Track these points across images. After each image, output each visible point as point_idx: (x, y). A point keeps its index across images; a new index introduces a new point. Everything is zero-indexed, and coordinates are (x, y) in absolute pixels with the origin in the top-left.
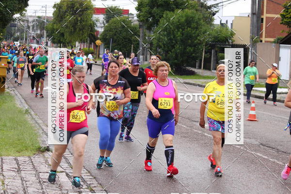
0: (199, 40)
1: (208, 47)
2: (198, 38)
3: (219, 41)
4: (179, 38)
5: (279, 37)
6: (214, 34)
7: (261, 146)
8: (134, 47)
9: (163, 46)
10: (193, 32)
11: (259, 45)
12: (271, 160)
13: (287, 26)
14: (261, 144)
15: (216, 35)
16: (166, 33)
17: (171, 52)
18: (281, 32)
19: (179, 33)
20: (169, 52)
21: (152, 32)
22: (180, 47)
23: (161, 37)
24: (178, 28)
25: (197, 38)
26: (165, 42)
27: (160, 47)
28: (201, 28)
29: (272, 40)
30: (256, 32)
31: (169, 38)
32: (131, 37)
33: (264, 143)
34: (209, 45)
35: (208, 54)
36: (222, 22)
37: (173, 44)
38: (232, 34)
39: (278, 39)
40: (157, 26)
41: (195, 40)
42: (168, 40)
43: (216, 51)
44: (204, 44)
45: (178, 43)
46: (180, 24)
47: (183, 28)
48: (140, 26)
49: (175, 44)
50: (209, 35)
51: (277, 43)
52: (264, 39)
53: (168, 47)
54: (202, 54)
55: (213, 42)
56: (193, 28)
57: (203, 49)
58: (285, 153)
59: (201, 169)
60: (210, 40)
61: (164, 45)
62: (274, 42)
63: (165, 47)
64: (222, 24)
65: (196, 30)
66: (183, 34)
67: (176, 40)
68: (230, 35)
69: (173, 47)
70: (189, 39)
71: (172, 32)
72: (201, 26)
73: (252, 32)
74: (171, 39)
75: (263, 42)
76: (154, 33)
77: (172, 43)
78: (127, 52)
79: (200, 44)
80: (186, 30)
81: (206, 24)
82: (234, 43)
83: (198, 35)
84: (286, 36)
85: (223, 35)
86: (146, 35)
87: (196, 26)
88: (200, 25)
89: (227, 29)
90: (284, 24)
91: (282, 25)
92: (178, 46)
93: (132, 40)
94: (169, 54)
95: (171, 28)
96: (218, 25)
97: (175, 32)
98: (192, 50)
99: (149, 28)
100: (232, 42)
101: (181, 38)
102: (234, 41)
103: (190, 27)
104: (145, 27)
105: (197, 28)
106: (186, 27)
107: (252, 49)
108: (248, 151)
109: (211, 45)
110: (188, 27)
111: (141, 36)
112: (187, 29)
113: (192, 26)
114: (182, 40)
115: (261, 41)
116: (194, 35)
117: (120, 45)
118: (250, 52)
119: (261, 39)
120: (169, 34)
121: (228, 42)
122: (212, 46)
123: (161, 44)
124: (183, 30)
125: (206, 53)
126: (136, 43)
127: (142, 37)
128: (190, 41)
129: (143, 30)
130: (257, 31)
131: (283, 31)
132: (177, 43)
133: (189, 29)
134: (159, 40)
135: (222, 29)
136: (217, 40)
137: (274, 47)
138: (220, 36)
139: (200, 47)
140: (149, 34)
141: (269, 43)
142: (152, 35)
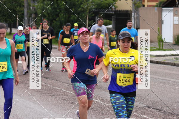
0: (82, 8)
1: (92, 14)
2: (82, 6)
3: (102, 8)
4: (63, 7)
5: (161, 1)
7: (147, 108)
9: (47, 15)
11: (141, 10)
14: (147, 106)
15: (99, 2)
17: (56, 21)
20: (54, 21)
21: (36, 2)
22: (65, 16)
25: (80, 6)
26: (49, 12)
27: (45, 17)
29: (154, 4)
32: (16, 8)
33: (150, 105)
34: (92, 12)
35: (92, 21)
37: (57, 13)
39: (161, 3)
41: (79, 8)
42: (53, 9)
44: (88, 11)
49: (59, 13)
50: (92, 2)
51: (160, 7)
52: (146, 3)
53: (53, 16)
55: (96, 9)
57: (87, 17)
58: (172, 114)
60: (93, 7)
61: (48, 14)
62: (157, 6)
63: (49, 16)
67: (59, 9)
68: (113, 2)
69: (57, 16)
74: (55, 8)
75: (146, 6)
76: (38, 3)
78: (12, 22)
79: (83, 12)
82: (117, 9)
83: (82, 3)
85: (106, 2)
86: (30, 5)
92: (62, 15)
93: (17, 10)
94: (54, 23)
100: (115, 8)
102: (117, 7)
109: (94, 12)
111: (25, 6)
115: (144, 6)
116: (77, 3)
117: (5, 16)
118: (133, 17)
119: (144, 3)
121: (111, 8)
122: (96, 13)
125: (90, 20)
126: (20, 13)
127: (27, 7)
132: (61, 12)
136: (100, 7)
137: (156, 11)
138: (102, 2)
139: (83, 15)
140: (33, 4)
141: (152, 7)
142: (36, 5)
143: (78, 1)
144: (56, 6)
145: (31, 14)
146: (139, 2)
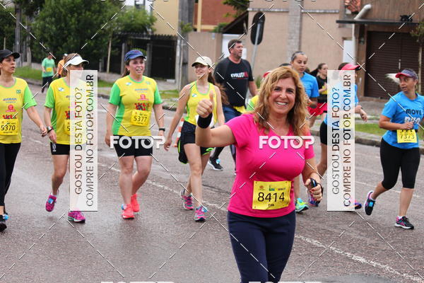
1: (117, 39)
3: (132, 30)
4: (73, 26)
5: (222, 23)
6: (126, 20)
8: (7, 41)
9: (49, 39)
10: (94, 17)
11: (191, 35)
12: (210, 204)
13: (233, 7)
15: (129, 21)
16: (53, 19)
18: (224, 15)
19: (73, 20)
20: (59, 48)
21: (34, 19)
22: (75, 41)
23: (47, 25)
24: (72, 11)
26: (52, 33)
27: (45, 40)
28: (106, 11)
29: (212, 27)
30: (187, 16)
31: (58, 26)
32: (3, 26)
34: (117, 37)
35: (117, 49)
36: (137, 3)
37: (64, 36)
38: (152, 20)
40: (41, 10)
41: (97, 30)
42: (57, 30)
43: (129, 46)
44: (110, 35)
45: (73, 34)
46: (75, 7)
47: (79, 11)
48: (17, 10)
49: (67, 36)
50: (118, 21)
51: (219, 32)
52: (199, 26)
53: (58, 41)
54: (107, 50)
55: (124, 32)
56: (94, 12)
59: (106, 220)
60: (119, 29)
61: (51, 37)
63: (52, 40)
64: (137, 6)
65: (99, 15)
66: (79, 21)
67: (68, 30)
68: (149, 22)
70: (87, 29)
71: (62, 18)
72: (105, 9)
73: (181, 17)
74: (61, 29)
75: (199, 30)
76: (36, 20)
77: (64, 34)
79: (104, 35)
80: (83, 14)
81: (113, 6)
82: (155, 33)
84: (233, 23)
85: (140, 22)
86: (24, 23)
87: (98, 8)
88: (103, 7)
89: (145, 13)
90: (230, 4)
91: (226, 5)
92: (72, 39)
93: (4, 30)
94: (58, 50)
95: (61, 12)
96: (132, 7)
97: (67, 18)
98: (92, 44)
99: (30, 13)
100: (152, 32)
101: (77, 26)
102: (155, 30)
103: (89, 10)
104: (23, 11)
105: (99, 12)
106: (84, 11)
107: (181, 42)
108: (175, 191)
109: (121, 37)
110: (86, 10)
112: (85, 13)
113: (93, 8)
114: (78, 31)
115: (195, 30)
116: (95, 22)
118: (178, 47)
119: (195, 26)
120: (58, 22)
121: (147, 32)
122: (123, 38)
123: (46, 36)
124: (80, 14)
125: (113, 48)
126: (9, 35)
128: (89, 31)
129: (21, 15)
130: (189, 16)
131: (228, 14)
132: (70, 34)
133: (88, 13)
134: (43, 29)
135: (137, 12)
136: (129, 30)
137: (213, 39)
138: (134, 22)
139: (104, 40)
140: (29, 21)
141: (207, 33)
142: (34, 22)
143: (96, 19)
144: (63, 25)
145: (25, 37)
146: (188, 24)
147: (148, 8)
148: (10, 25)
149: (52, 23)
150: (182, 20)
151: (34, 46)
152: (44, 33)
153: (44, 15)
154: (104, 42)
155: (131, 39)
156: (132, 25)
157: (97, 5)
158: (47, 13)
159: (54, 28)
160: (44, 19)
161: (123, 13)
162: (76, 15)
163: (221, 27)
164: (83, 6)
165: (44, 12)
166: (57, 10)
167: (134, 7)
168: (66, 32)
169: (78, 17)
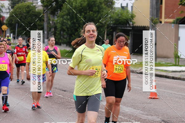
0: (101, 23)
3: (120, 23)
5: (178, 17)
6: (115, 16)
9: (66, 30)
10: (95, 15)
11: (158, 26)
14: (163, 121)
15: (117, 17)
16: (69, 17)
17: (75, 35)
18: (180, 12)
19: (82, 17)
20: (73, 35)
21: (56, 17)
23: (65, 21)
24: (80, 12)
25: (98, 22)
26: (68, 26)
27: (64, 31)
28: (103, 11)
29: (171, 20)
30: (155, 14)
31: (72, 21)
33: (166, 120)
34: (110, 28)
35: (110, 36)
36: (123, 5)
37: (76, 28)
38: (133, 16)
40: (60, 11)
42: (72, 24)
44: (106, 27)
46: (82, 9)
47: (85, 12)
49: (78, 28)
50: (110, 18)
51: (177, 23)
52: (163, 20)
53: (72, 31)
55: (114, 24)
56: (95, 12)
57: (105, 32)
60: (111, 22)
61: (67, 28)
62: (174, 23)
63: (68, 30)
64: (123, 7)
65: (98, 14)
66: (85, 18)
67: (78, 24)
68: (130, 17)
69: (76, 30)
71: (74, 16)
73: (152, 14)
74: (74, 23)
75: (163, 23)
76: (58, 17)
77: (76, 26)
79: (102, 27)
80: (88, 14)
81: (107, 8)
83: (100, 19)
85: (124, 18)
86: (50, 19)
88: (101, 9)
89: (128, 12)
91: (181, 6)
93: (37, 24)
94: (73, 37)
95: (74, 12)
96: (119, 8)
99: (53, 13)
100: (133, 24)
102: (135, 23)
103: (92, 11)
104: (49, 12)
105: (98, 12)
106: (88, 11)
109: (112, 28)
110: (90, 11)
111: (45, 20)
112: (89, 13)
113: (94, 10)
115: (161, 22)
116: (96, 19)
119: (161, 20)
120: (72, 19)
121: (129, 24)
122: (114, 29)
123: (64, 27)
125: (108, 35)
126: (40, 27)
127: (47, 21)
129: (47, 15)
130: (157, 13)
131: (182, 12)
133: (91, 13)
134: (63, 24)
135: (122, 12)
136: (118, 23)
137: (173, 28)
138: (120, 18)
139: (102, 30)
140: (53, 19)
141: (168, 24)
142: (56, 19)
143: (96, 17)
144: (75, 21)
145: (50, 29)
146: (156, 18)
147: (129, 9)
148: (40, 21)
149: (68, 19)
150: (152, 16)
151: (57, 35)
152: (63, 25)
153: (62, 14)
154: (102, 32)
155: (119, 29)
156: (120, 20)
157: (96, 8)
158: (65, 13)
159: (69, 23)
160: (62, 17)
161: (113, 12)
162: (83, 14)
163: (177, 20)
164: (88, 8)
165: (63, 12)
166: (71, 11)
167: (121, 8)
168: (77, 25)
169: (84, 15)
